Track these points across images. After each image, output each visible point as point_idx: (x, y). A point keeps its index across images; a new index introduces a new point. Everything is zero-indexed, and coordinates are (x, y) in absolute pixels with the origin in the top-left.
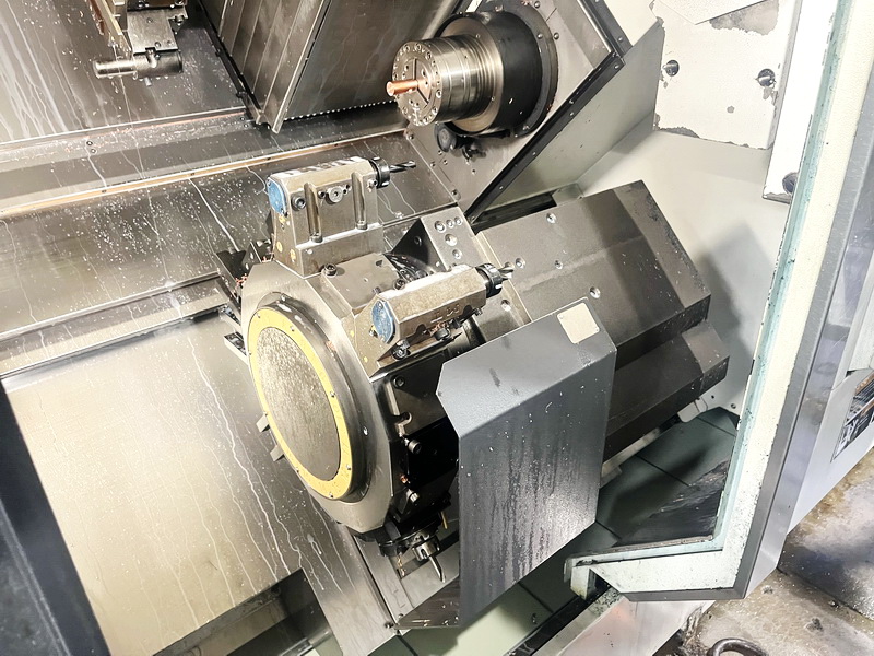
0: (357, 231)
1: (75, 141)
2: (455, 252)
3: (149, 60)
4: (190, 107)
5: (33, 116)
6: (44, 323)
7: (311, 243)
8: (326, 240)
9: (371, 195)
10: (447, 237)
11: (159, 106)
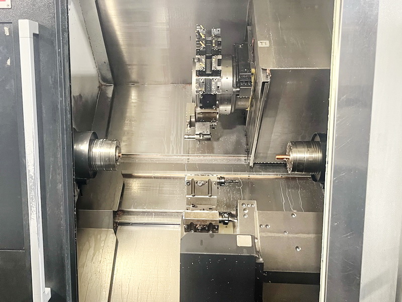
0: (208, 197)
1: (185, 157)
2: (245, 215)
3: (200, 136)
4: (226, 153)
5: (175, 147)
6: (148, 210)
7: (191, 196)
8: (196, 196)
9: (215, 187)
10: (244, 210)
11: (215, 151)
